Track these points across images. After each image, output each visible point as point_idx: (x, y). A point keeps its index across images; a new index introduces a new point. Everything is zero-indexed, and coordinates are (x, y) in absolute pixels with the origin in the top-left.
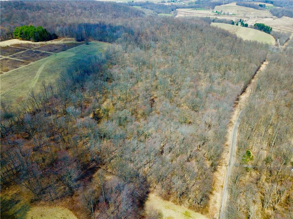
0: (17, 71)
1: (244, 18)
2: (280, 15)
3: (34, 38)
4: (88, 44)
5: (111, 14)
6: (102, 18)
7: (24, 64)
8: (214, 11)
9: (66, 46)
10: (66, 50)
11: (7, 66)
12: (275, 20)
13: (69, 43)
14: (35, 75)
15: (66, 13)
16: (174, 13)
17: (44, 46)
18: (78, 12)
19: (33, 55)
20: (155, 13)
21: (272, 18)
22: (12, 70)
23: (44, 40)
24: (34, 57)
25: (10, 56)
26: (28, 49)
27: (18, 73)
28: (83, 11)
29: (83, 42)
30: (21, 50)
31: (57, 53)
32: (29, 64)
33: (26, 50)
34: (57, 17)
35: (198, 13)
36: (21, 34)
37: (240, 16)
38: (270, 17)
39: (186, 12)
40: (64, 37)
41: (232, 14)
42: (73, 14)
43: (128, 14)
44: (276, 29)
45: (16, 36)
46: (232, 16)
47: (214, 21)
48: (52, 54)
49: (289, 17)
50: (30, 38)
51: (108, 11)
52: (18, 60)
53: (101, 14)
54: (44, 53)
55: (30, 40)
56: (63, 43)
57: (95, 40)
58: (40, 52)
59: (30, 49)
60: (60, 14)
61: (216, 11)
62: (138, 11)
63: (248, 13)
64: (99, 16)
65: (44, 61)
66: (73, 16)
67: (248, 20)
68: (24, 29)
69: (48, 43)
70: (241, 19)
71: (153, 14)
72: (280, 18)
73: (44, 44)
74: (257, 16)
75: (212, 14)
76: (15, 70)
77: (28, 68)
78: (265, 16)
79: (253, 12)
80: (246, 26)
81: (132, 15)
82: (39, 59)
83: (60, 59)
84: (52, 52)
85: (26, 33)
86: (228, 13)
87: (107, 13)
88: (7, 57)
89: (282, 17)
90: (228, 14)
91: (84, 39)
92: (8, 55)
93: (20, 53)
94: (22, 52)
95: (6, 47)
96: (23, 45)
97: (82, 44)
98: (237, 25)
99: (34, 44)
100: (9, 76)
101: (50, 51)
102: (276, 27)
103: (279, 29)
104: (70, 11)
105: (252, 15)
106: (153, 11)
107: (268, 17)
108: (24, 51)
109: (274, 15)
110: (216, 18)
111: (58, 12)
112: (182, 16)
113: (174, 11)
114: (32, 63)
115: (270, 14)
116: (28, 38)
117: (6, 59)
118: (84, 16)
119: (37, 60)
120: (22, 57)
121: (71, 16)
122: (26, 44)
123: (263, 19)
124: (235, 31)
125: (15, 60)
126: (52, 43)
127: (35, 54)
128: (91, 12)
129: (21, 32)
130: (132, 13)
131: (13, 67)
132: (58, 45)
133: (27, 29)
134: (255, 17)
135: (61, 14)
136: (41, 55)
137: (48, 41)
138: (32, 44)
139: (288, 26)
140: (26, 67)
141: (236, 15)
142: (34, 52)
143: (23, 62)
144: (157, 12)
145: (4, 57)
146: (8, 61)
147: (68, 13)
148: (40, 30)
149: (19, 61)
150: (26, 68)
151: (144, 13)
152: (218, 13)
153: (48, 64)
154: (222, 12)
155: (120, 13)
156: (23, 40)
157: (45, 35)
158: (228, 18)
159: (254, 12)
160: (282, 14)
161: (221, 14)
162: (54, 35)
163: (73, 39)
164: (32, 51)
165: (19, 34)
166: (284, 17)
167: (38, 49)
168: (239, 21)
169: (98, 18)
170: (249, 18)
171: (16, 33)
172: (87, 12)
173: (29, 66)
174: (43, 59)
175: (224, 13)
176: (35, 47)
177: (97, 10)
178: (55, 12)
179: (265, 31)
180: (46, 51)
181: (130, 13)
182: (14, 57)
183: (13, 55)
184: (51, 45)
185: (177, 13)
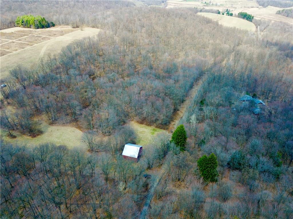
0: (25, 51)
1: (232, 8)
2: (266, 4)
3: (34, 26)
4: (82, 30)
5: (103, 6)
6: (95, 9)
7: (29, 45)
8: (203, 2)
9: (64, 32)
10: (63, 35)
11: (15, 47)
12: (260, 10)
13: (65, 30)
14: (40, 53)
15: (60, 5)
16: (165, 5)
17: (44, 32)
18: (71, 4)
19: (35, 39)
20: (146, 5)
21: (258, 7)
22: (20, 50)
23: (43, 27)
24: (36, 40)
25: (16, 39)
26: (31, 35)
27: (25, 52)
28: (76, 3)
29: (78, 28)
30: (25, 35)
31: (56, 37)
32: (33, 46)
33: (28, 35)
34: (52, 8)
35: (188, 5)
36: (23, 22)
37: (227, 6)
38: (256, 7)
39: (176, 4)
40: (61, 25)
41: (220, 5)
42: (67, 6)
43: (119, 6)
44: (260, 18)
45: (18, 24)
46: (220, 7)
47: (201, 11)
48: (52, 38)
49: (274, 6)
50: (30, 25)
51: (100, 3)
52: (23, 42)
53: (93, 6)
54: (44, 38)
55: (31, 28)
56: (61, 30)
57: (88, 27)
58: (41, 36)
59: (32, 35)
60: (54, 6)
61: (205, 2)
62: (129, 3)
63: (236, 3)
64: (91, 7)
65: (46, 43)
66: (67, 8)
67: (235, 10)
68: (24, 18)
69: (47, 30)
70: (227, 9)
71: (143, 6)
72: (265, 7)
73: (44, 31)
74: (243, 6)
75: (201, 5)
76: (23, 50)
77: (33, 49)
78: (251, 6)
79: (240, 3)
80: (231, 15)
81: (123, 6)
82: (42, 42)
83: (59, 42)
84: (52, 36)
85: (27, 21)
86: (216, 3)
87: (99, 5)
88: (14, 41)
89: (267, 6)
90: (216, 5)
91: (79, 26)
92: (14, 39)
93: (24, 37)
94: (25, 37)
95: (10, 33)
96: (25, 32)
97: (77, 30)
98: (223, 14)
99: (35, 31)
100: (18, 54)
101: (50, 36)
102: (259, 15)
103: (262, 18)
104: (64, 3)
105: (240, 5)
106: (143, 3)
107: (254, 7)
108: (27, 36)
109: (260, 5)
110: (203, 8)
111: (52, 4)
112: (172, 7)
113: (164, 3)
114: (36, 45)
115: (256, 4)
116: (29, 26)
117: (13, 42)
118: (77, 7)
119: (40, 42)
120: (26, 41)
121: (65, 8)
122: (28, 31)
123: (249, 9)
124: (219, 19)
125: (21, 43)
126: (50, 30)
127: (37, 38)
128: (83, 4)
129: (22, 20)
130: (123, 5)
131: (21, 48)
132: (56, 31)
133: (27, 18)
134: (242, 7)
135: (56, 6)
136: (43, 39)
137: (47, 29)
138: (33, 31)
139: (271, 15)
140: (31, 47)
141: (224, 6)
142: (36, 37)
143: (28, 44)
144: (148, 4)
145: (11, 41)
146: (15, 43)
147: (61, 5)
148: (40, 19)
149: (24, 44)
150: (31, 49)
151: (135, 5)
152: (207, 4)
153: (49, 45)
154: (210, 3)
155: (111, 5)
156: (24, 27)
157: (44, 23)
158: (215, 8)
159: (242, 2)
160: (267, 4)
161: (210, 5)
162: (52, 23)
163: (69, 26)
164: (34, 36)
165: (20, 22)
166: (269, 6)
167: (39, 34)
168: (226, 10)
169: (90, 9)
170: (236, 8)
171: (18, 21)
172: (80, 4)
173: (33, 47)
174: (45, 42)
175: (213, 3)
176: (36, 33)
177: (90, 2)
178: (49, 5)
179: (247, 19)
180: (46, 36)
181: (122, 5)
182: (20, 40)
183: (19, 39)
184: (49, 32)
185: (167, 5)
